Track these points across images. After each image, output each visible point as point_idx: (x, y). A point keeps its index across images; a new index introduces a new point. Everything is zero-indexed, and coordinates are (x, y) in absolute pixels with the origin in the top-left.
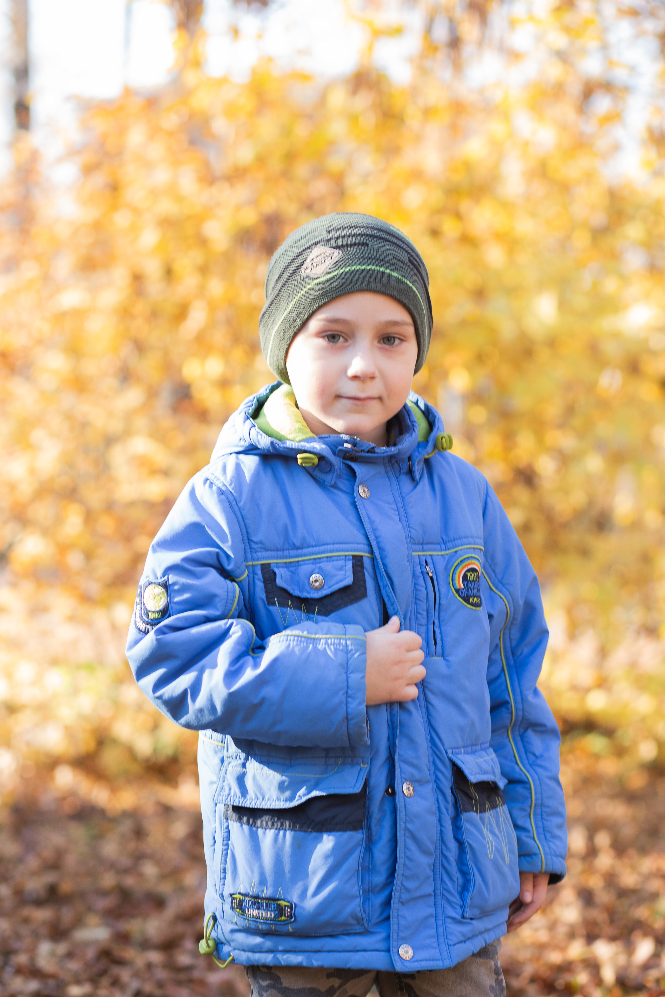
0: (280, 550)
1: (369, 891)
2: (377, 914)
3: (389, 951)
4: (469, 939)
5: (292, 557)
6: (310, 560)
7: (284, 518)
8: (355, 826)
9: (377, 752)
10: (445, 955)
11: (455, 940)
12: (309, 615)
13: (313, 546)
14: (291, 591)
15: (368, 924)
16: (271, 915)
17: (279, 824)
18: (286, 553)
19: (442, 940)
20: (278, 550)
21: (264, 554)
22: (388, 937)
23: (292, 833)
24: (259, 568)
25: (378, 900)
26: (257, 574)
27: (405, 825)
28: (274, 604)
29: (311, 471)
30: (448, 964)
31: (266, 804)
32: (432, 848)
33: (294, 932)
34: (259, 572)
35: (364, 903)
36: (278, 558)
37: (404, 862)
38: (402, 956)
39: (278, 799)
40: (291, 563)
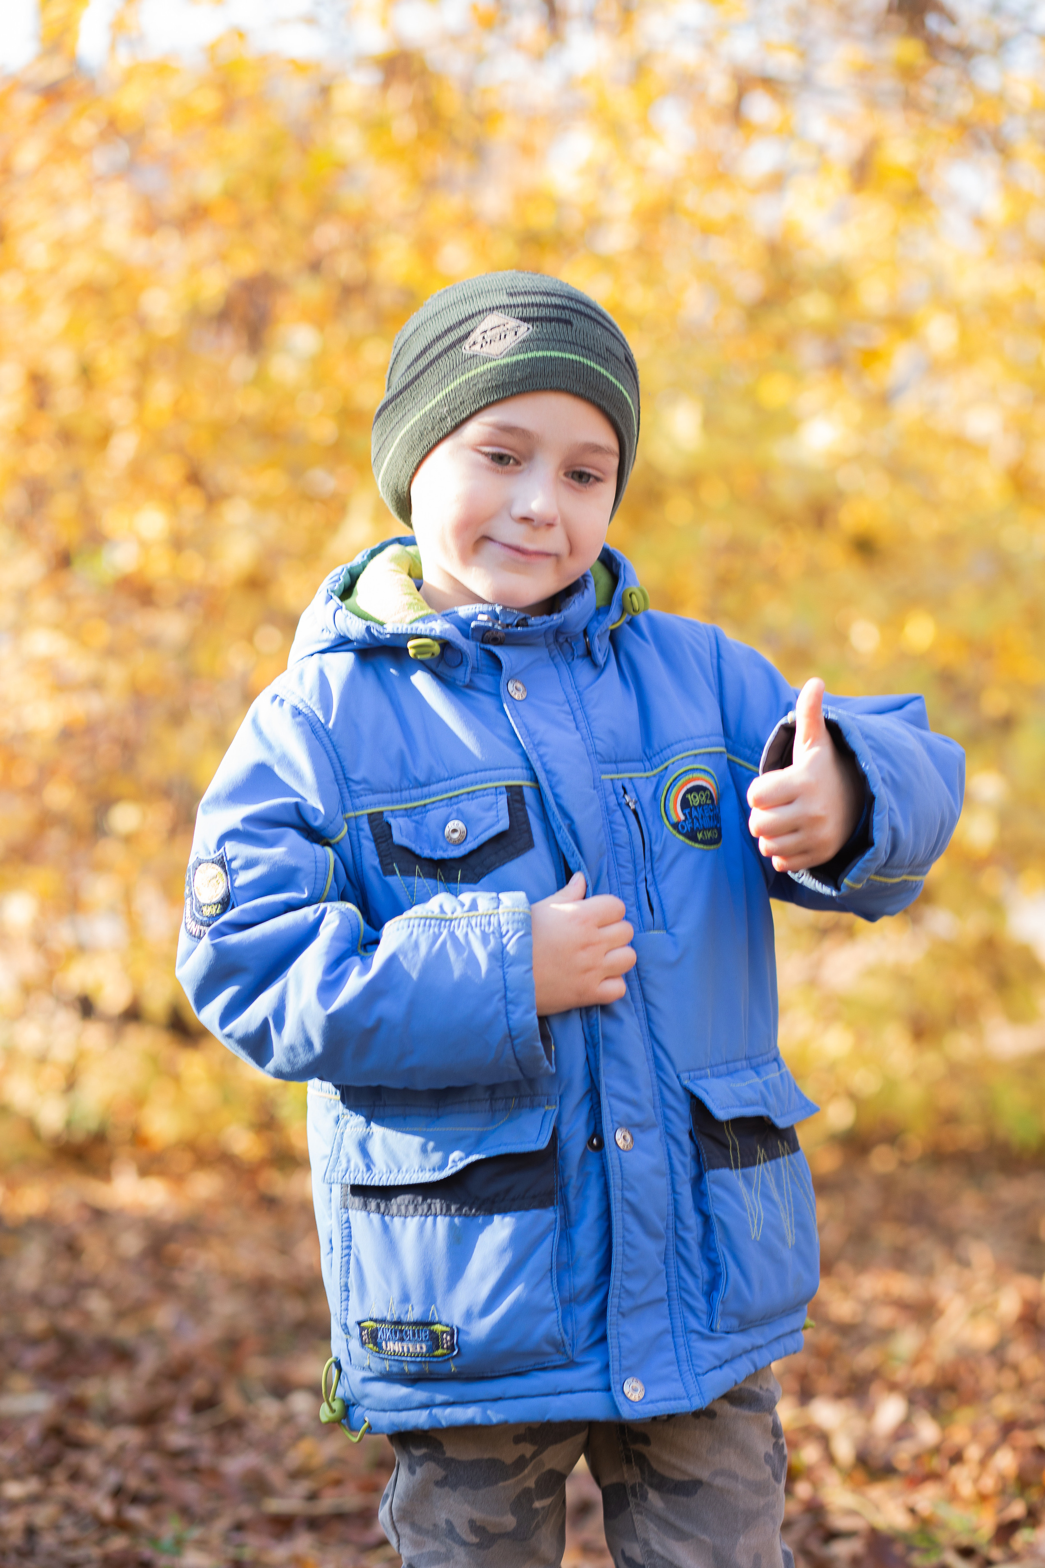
0: (396, 791)
1: (570, 1301)
2: (585, 1333)
3: (608, 1389)
4: (726, 1362)
5: (416, 799)
6: (442, 800)
7: (398, 741)
8: (543, 1200)
9: (569, 1086)
10: (693, 1390)
11: (706, 1366)
12: (449, 885)
13: (447, 780)
14: (418, 851)
15: (573, 1351)
16: (421, 1348)
17: (425, 1207)
18: (405, 794)
19: (685, 1367)
20: (392, 791)
21: (371, 798)
22: (606, 1368)
23: (447, 1219)
24: (365, 820)
25: (585, 1313)
26: (362, 830)
27: (623, 1194)
28: (393, 873)
29: (433, 667)
30: (698, 1403)
31: (404, 1178)
32: (661, 1226)
33: (459, 1373)
34: (366, 826)
35: (564, 1318)
36: (393, 803)
37: (624, 1250)
38: (629, 1396)
39: (422, 1169)
40: (415, 808)
